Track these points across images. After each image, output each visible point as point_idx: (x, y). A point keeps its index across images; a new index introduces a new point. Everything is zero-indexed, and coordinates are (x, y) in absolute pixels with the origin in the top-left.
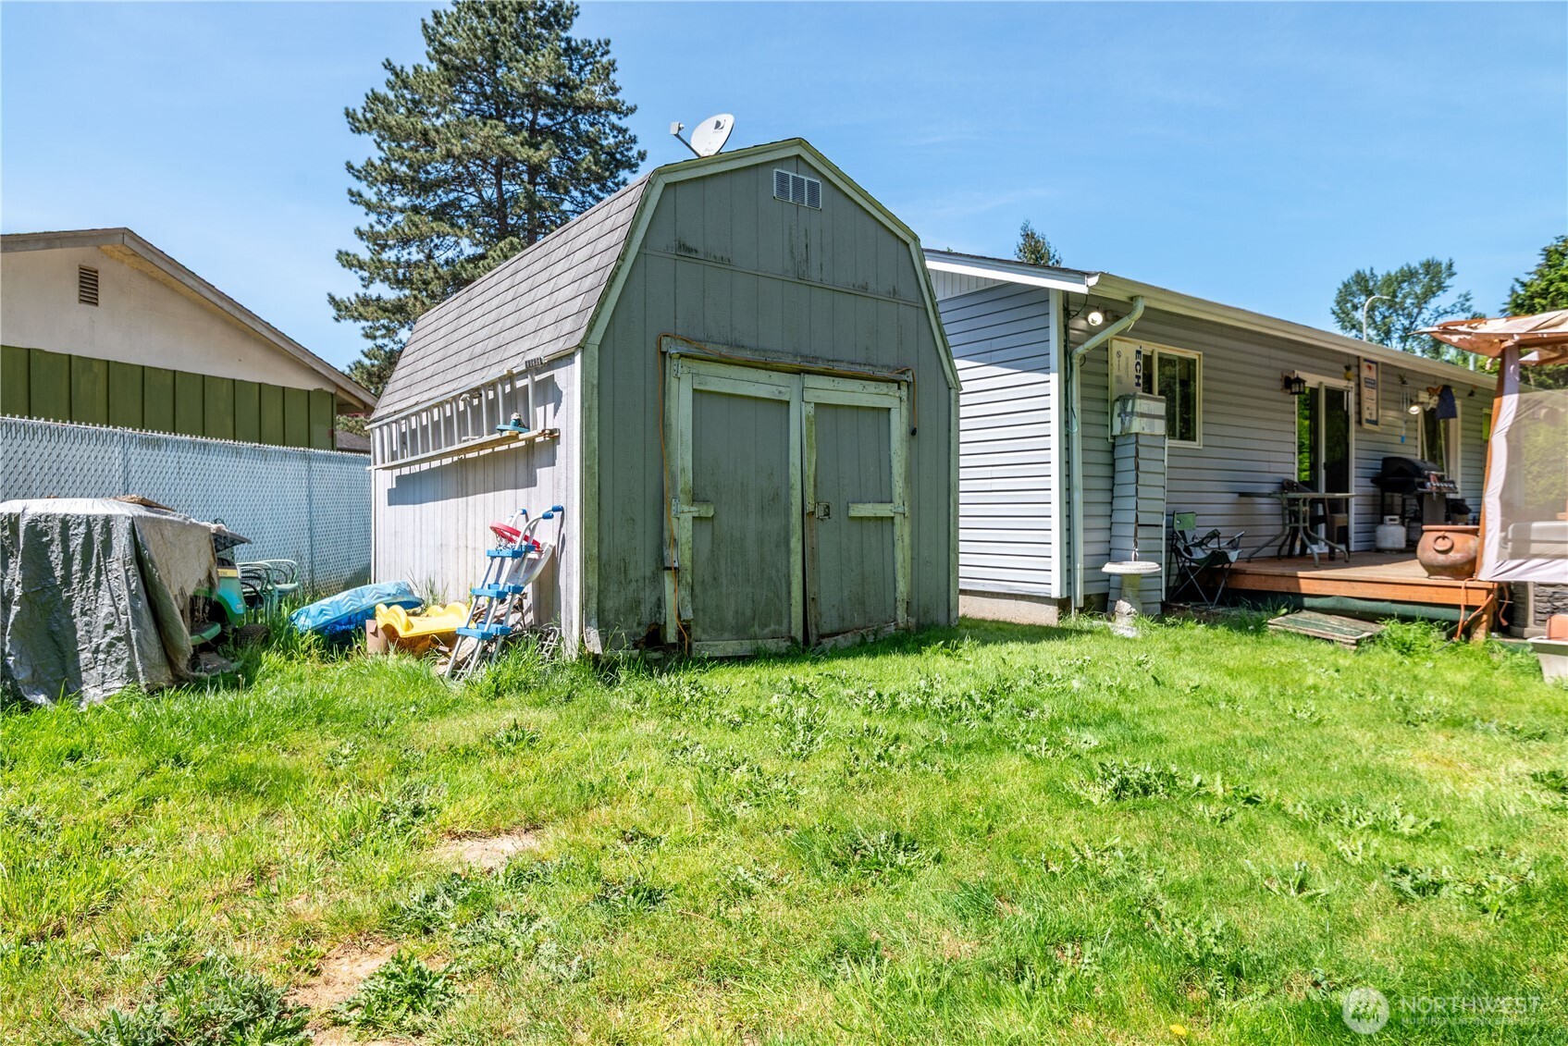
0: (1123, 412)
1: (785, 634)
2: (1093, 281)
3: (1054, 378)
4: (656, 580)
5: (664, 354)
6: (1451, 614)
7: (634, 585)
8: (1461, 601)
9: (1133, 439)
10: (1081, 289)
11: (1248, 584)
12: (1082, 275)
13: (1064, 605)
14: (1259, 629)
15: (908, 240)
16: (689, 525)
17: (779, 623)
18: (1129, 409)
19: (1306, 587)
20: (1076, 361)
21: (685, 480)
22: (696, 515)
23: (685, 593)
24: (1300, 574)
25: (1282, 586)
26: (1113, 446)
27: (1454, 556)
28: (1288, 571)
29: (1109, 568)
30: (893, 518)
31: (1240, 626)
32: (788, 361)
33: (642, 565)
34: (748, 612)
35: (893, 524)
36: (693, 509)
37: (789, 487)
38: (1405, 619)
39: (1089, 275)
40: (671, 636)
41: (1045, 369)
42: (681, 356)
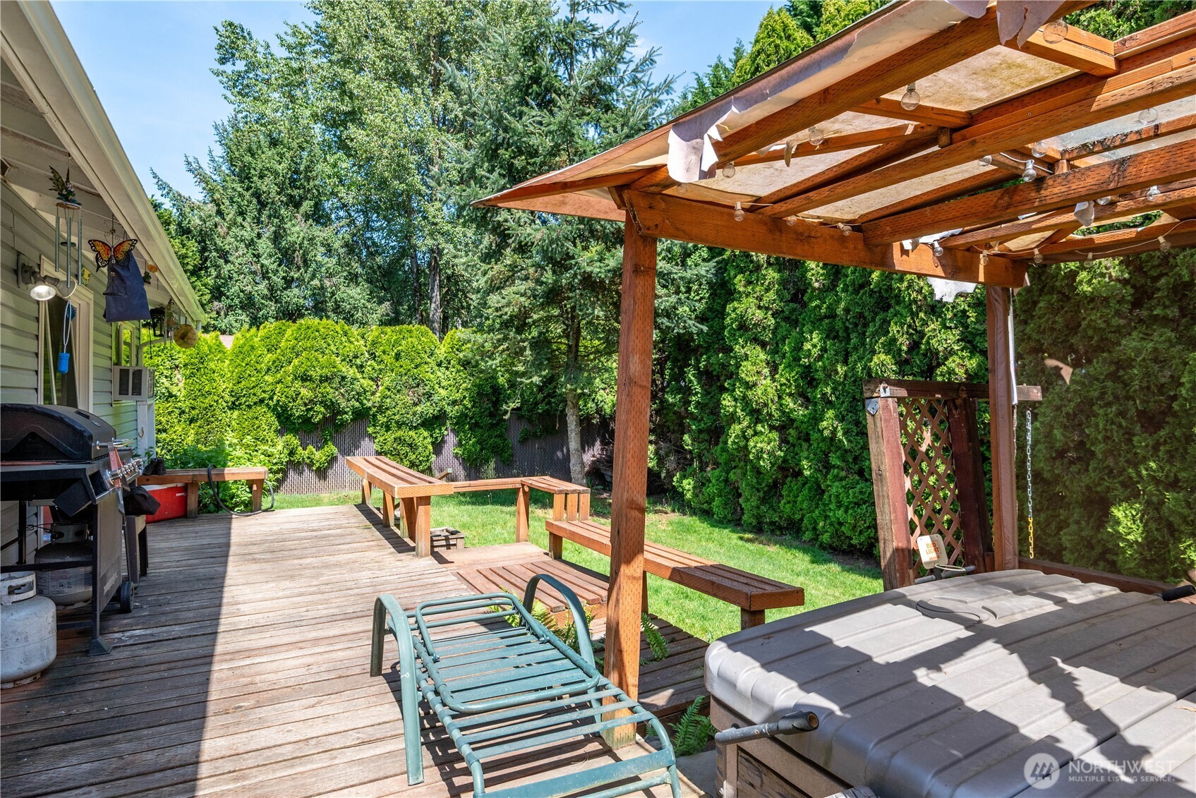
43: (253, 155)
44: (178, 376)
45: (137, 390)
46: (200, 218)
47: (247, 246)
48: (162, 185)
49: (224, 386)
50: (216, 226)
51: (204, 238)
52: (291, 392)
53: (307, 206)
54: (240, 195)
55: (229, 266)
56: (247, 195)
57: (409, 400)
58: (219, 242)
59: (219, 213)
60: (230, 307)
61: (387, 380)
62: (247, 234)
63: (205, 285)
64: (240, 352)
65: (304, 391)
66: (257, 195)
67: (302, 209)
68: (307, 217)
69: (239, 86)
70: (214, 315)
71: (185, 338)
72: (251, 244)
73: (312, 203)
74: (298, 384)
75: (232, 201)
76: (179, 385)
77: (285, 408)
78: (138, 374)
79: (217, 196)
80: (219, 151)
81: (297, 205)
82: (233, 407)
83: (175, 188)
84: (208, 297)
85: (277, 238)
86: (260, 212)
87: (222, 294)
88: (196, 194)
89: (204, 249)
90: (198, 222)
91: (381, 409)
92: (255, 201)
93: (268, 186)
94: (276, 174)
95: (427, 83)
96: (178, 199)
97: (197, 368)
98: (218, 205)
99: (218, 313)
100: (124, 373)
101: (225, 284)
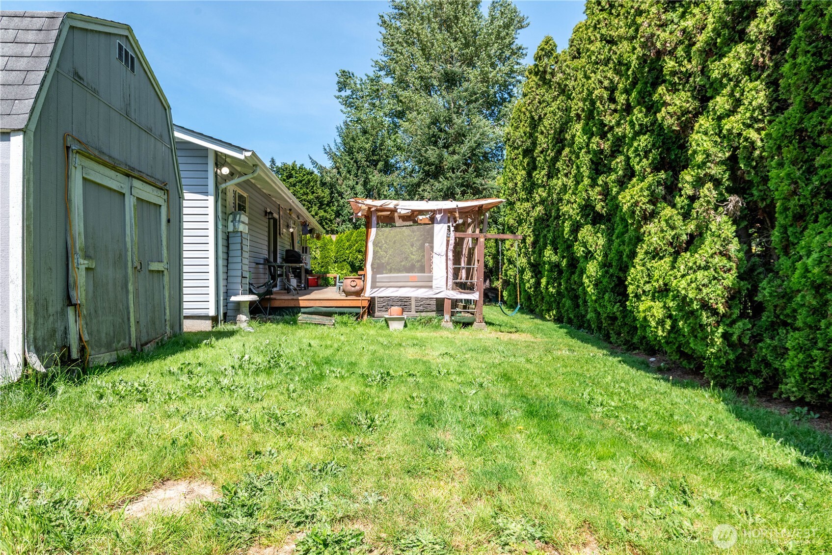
0: (234, 219)
1: (127, 346)
2: (249, 154)
3: (211, 199)
4: (63, 314)
5: (68, 148)
6: (357, 310)
7: (51, 318)
8: (360, 305)
9: (240, 234)
10: (241, 156)
11: (277, 304)
12: (241, 150)
13: (215, 320)
14: (295, 322)
15: (167, 107)
16: (83, 273)
17: (125, 339)
18: (237, 219)
19: (302, 304)
20: (220, 191)
21: (79, 242)
22: (87, 266)
23: (81, 322)
24: (300, 298)
25: (292, 304)
26: (228, 237)
27: (357, 288)
28: (295, 297)
29: (233, 299)
30: (163, 271)
31: (287, 322)
32: (123, 168)
33: (56, 302)
34: (112, 334)
35: (163, 275)
36: (86, 262)
37: (126, 250)
38: (341, 314)
39: (246, 150)
40: (75, 354)
41: (206, 193)
42: (77, 152)
43: (354, 141)
44: (318, 251)
45: (306, 253)
46: (331, 178)
47: (351, 189)
48: (314, 163)
49: (333, 254)
50: (337, 180)
51: (332, 186)
52: (355, 257)
53: (380, 165)
54: (349, 162)
55: (343, 200)
56: (352, 162)
57: (398, 260)
58: (338, 187)
59: (339, 173)
60: (344, 221)
61: (390, 252)
62: (351, 183)
63: (332, 210)
64: (338, 242)
65: (359, 256)
66: (356, 162)
67: (378, 167)
68: (380, 171)
69: (348, 103)
70: (336, 225)
71: (318, 238)
72: (353, 188)
73: (383, 163)
74: (357, 254)
75: (345, 166)
76: (318, 254)
77: (353, 262)
78: (306, 248)
79: (338, 164)
80: (339, 140)
81: (376, 166)
82: (335, 262)
83: (319, 163)
84: (333, 216)
85: (365, 184)
86: (358, 170)
87: (340, 214)
88: (328, 164)
89: (332, 193)
90: (329, 179)
91: (388, 264)
92: (355, 165)
93: (360, 156)
94: (365, 149)
95: (443, 88)
96: (321, 169)
97: (324, 248)
98: (338, 169)
99: (338, 224)
100: (303, 248)
101: (341, 209)
